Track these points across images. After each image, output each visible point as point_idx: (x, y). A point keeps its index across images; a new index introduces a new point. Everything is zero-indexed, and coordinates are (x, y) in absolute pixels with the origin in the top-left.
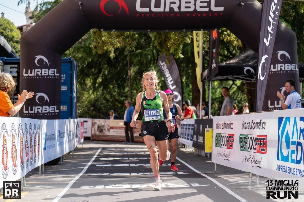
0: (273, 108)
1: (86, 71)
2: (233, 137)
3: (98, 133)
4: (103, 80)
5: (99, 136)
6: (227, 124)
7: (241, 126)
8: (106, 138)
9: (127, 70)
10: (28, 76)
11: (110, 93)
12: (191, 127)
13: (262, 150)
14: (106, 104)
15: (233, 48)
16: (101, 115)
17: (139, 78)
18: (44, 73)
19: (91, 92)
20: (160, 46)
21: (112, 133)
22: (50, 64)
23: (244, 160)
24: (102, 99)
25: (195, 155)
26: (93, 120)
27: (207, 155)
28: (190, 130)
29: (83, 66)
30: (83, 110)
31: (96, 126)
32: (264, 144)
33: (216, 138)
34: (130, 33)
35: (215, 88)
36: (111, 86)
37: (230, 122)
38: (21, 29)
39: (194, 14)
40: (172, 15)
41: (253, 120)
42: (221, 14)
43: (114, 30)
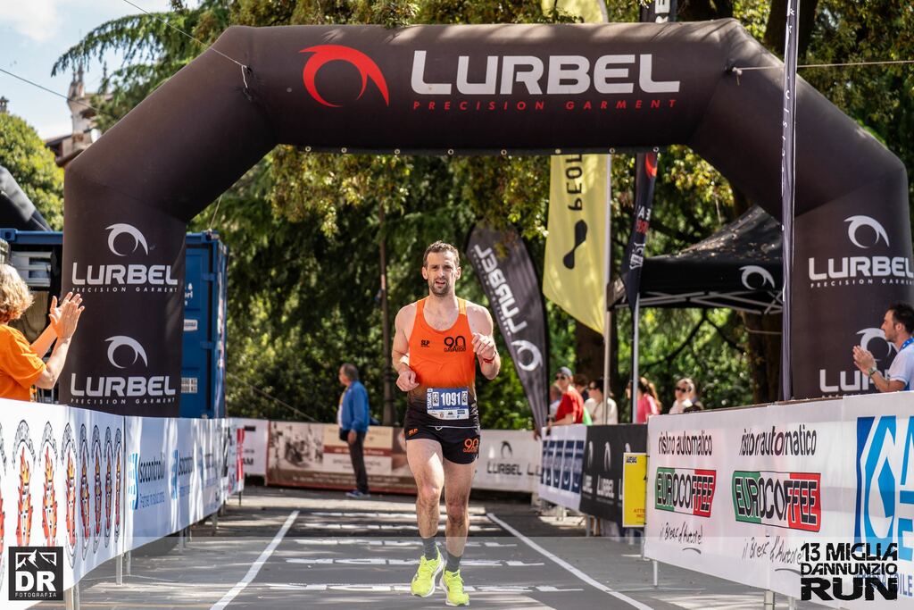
0: (833, 394)
1: (252, 276)
2: (711, 480)
3: (286, 465)
4: (302, 302)
5: (289, 474)
6: (693, 437)
7: (739, 446)
8: (310, 480)
9: (377, 274)
10: (87, 285)
11: (322, 343)
12: (575, 451)
13: (805, 519)
14: (311, 377)
15: (702, 208)
16: (296, 411)
18: (135, 278)
19: (266, 337)
20: (479, 200)
21: (330, 465)
22: (151, 248)
23: (749, 552)
24: (299, 360)
25: (588, 536)
26: (273, 423)
27: (627, 536)
28: (573, 460)
29: (244, 258)
30: (242, 393)
31: (281, 444)
32: (811, 501)
33: (657, 482)
34: (389, 161)
35: (646, 331)
36: (326, 322)
37: (703, 432)
38: (55, 146)
39: (588, 103)
40: (522, 106)
41: (774, 427)
42: (672, 101)
43: (344, 150)
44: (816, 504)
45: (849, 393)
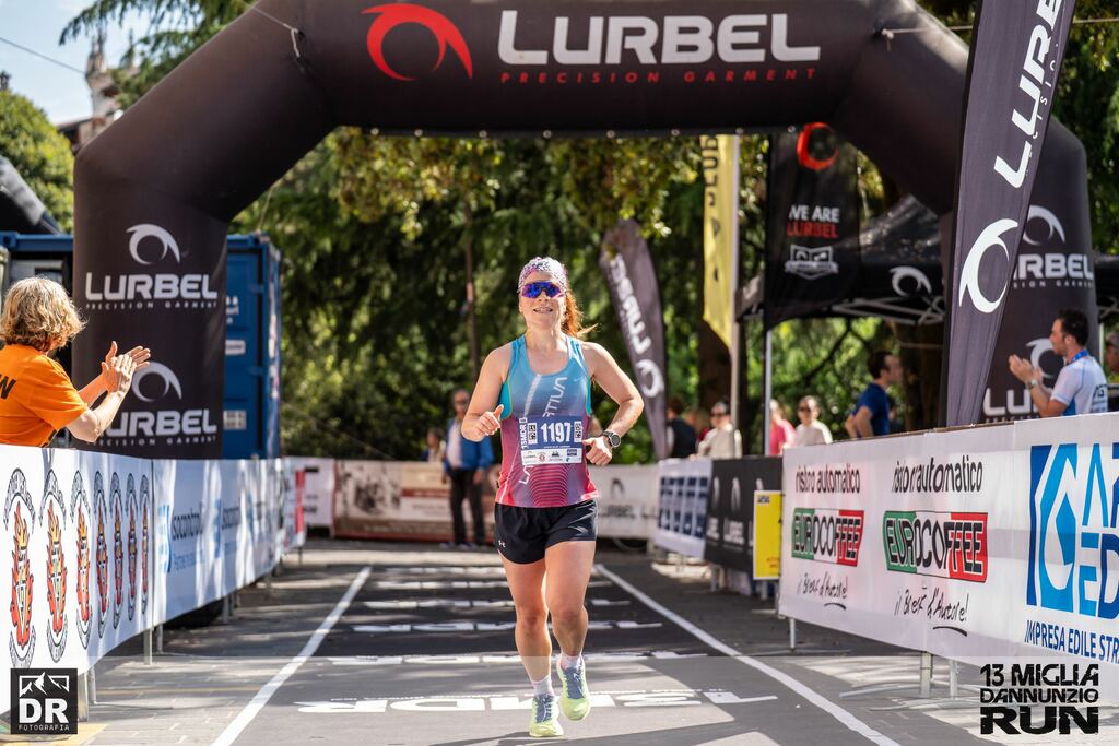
0: (999, 418)
1: (313, 286)
2: (857, 522)
3: (356, 513)
4: (373, 318)
5: (359, 524)
6: (836, 472)
7: (891, 481)
8: (385, 529)
9: (464, 281)
10: (104, 301)
11: (397, 366)
12: (698, 489)
13: (968, 567)
14: (385, 406)
16: (368, 448)
17: (505, 310)
18: (164, 291)
19: (330, 360)
20: (583, 192)
21: (409, 512)
22: (184, 255)
23: (903, 607)
24: (371, 387)
25: (713, 589)
26: (340, 463)
27: (758, 589)
28: (696, 500)
29: (302, 266)
30: (303, 427)
31: (350, 488)
32: (977, 546)
33: (794, 525)
34: (475, 146)
35: (781, 346)
36: (402, 340)
37: (848, 466)
38: (71, 132)
39: (711, 73)
40: (632, 77)
41: (932, 459)
42: (811, 71)
43: (418, 133)
44: (982, 550)
45: (1018, 417)
